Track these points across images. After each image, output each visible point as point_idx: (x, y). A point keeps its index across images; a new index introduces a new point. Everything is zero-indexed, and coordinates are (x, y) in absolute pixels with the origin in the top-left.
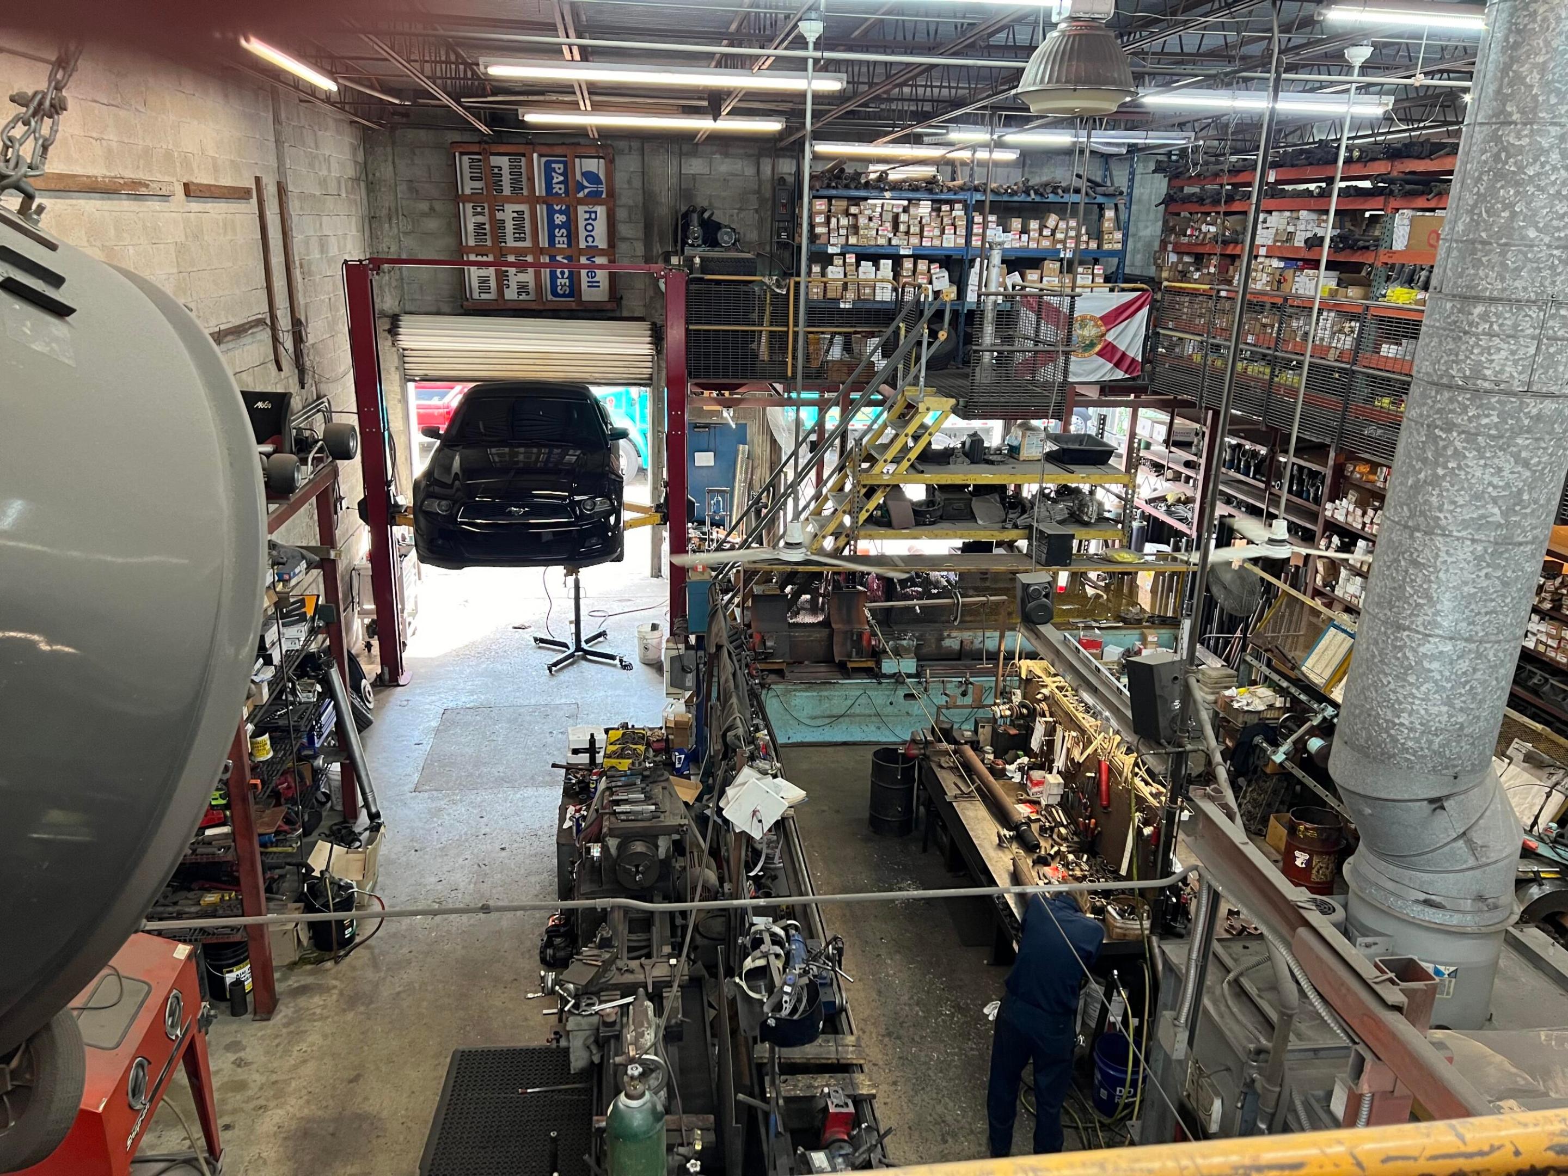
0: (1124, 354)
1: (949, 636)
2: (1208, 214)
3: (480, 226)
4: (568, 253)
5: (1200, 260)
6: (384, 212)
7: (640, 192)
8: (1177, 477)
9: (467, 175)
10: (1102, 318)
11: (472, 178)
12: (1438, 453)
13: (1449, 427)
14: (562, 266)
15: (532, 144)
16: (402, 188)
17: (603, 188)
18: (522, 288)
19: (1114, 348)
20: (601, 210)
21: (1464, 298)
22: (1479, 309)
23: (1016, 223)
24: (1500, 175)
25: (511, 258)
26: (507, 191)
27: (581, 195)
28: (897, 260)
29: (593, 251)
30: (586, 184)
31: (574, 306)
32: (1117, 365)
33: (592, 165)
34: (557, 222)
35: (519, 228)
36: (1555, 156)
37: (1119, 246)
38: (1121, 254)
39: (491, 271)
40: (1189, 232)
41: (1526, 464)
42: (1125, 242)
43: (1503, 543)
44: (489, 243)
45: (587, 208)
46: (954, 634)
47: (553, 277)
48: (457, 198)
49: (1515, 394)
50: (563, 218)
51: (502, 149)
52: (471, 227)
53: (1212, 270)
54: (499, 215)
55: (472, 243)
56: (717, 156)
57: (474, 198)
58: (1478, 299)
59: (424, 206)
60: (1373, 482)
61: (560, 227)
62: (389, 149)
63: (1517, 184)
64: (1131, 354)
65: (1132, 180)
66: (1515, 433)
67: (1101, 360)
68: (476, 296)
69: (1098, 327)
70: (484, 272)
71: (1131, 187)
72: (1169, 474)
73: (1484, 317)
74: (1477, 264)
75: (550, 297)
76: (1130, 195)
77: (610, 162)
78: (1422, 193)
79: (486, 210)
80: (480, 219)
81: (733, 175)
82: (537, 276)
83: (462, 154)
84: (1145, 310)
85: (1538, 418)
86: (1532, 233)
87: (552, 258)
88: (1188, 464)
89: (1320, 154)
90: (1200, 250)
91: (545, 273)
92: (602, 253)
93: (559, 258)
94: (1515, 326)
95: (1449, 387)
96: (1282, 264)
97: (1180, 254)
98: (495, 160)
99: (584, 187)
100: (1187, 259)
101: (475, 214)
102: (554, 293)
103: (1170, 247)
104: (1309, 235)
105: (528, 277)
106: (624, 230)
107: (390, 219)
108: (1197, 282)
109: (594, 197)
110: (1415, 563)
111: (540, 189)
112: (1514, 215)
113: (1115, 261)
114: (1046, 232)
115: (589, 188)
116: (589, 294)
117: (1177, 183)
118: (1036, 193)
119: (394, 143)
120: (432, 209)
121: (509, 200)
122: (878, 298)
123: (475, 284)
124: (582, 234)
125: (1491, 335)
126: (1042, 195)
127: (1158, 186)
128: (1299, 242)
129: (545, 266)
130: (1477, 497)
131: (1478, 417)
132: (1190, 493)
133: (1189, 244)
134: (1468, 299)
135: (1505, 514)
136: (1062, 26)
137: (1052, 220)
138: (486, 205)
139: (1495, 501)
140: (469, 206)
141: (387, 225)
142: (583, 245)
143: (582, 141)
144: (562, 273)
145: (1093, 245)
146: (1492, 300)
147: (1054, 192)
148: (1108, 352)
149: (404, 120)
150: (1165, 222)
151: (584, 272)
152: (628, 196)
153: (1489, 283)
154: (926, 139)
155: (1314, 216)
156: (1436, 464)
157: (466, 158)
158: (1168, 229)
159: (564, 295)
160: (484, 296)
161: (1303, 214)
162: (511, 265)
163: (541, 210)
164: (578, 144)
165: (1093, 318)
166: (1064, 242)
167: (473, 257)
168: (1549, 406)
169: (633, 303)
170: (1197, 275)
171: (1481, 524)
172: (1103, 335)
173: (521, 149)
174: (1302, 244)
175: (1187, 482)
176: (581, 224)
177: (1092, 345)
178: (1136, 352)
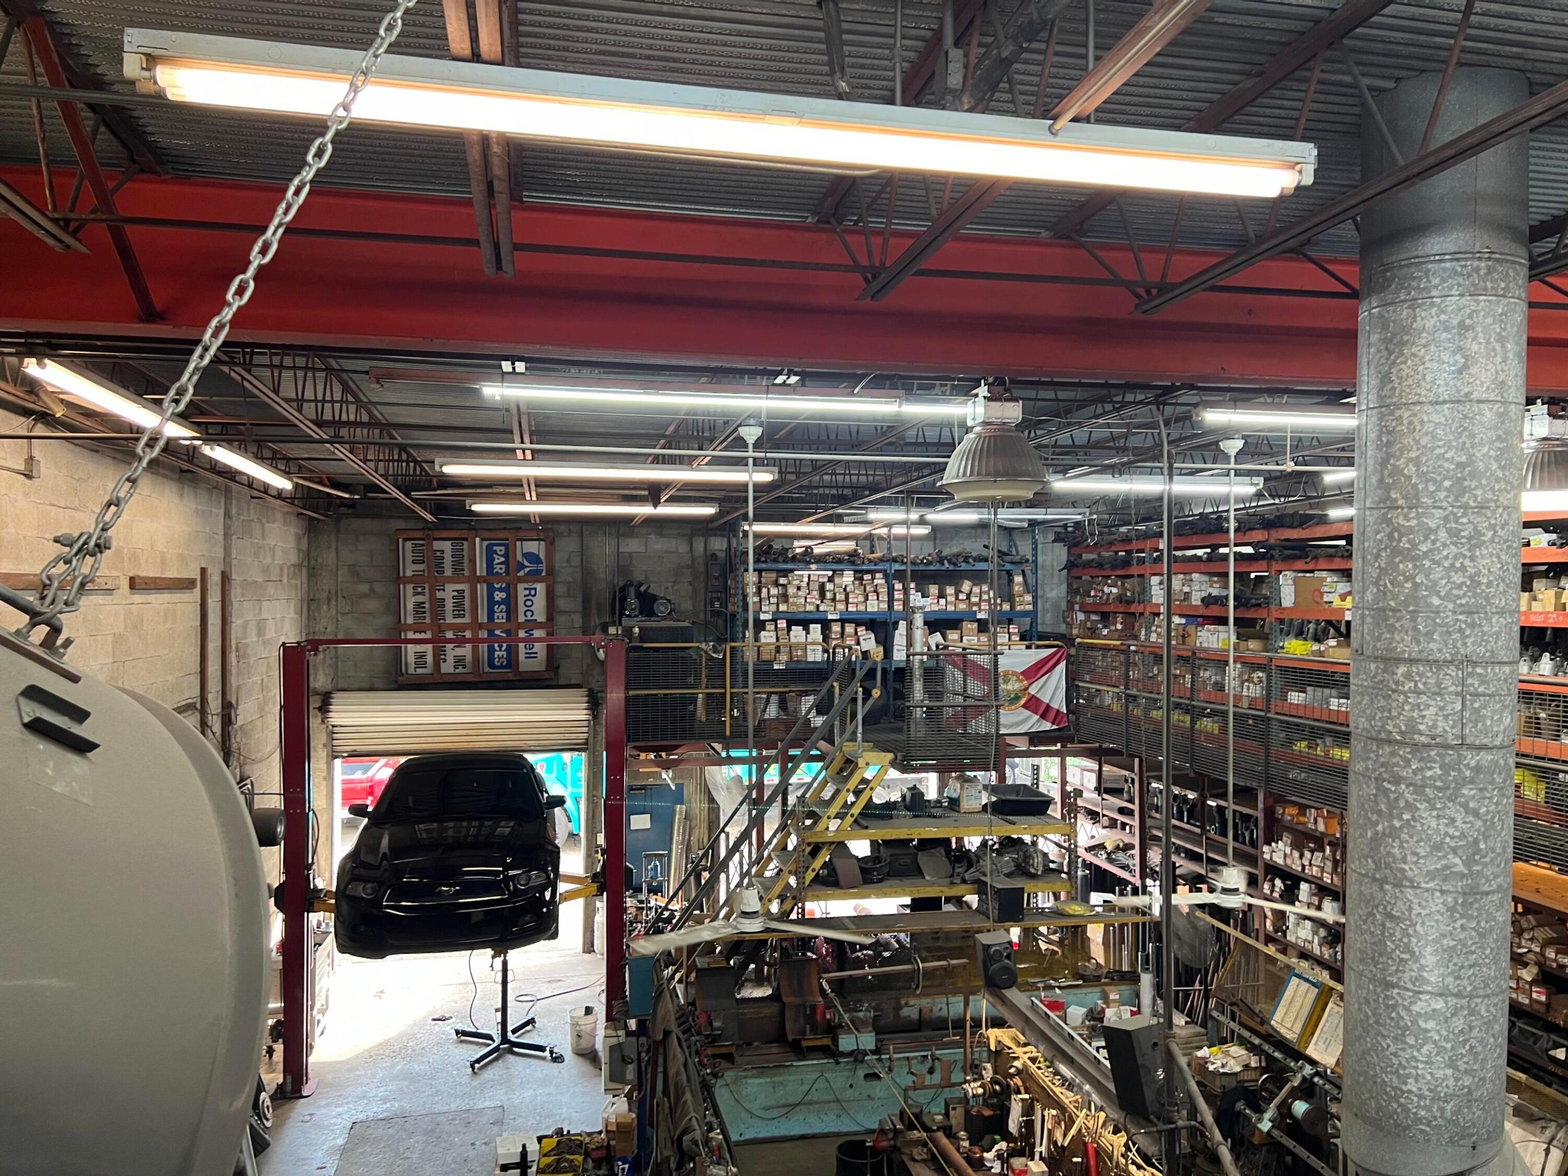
0: (1048, 707)
1: (906, 1004)
2: (1109, 577)
3: (419, 605)
4: (508, 626)
5: (1106, 618)
6: (324, 595)
7: (579, 570)
8: (1113, 824)
9: (409, 557)
10: (1022, 673)
11: (414, 562)
12: (1392, 805)
13: (1397, 780)
14: (500, 641)
15: (475, 529)
16: (343, 571)
17: (543, 567)
18: (459, 661)
19: (1038, 701)
20: (540, 587)
21: (1386, 660)
22: (1402, 670)
23: (934, 589)
24: (1396, 552)
25: (449, 635)
26: (448, 573)
27: (521, 574)
28: (826, 625)
29: (531, 625)
30: (526, 563)
31: (511, 677)
32: (1043, 716)
33: (532, 547)
34: (497, 598)
35: (459, 606)
36: (1443, 535)
37: (1030, 607)
38: (1033, 614)
39: (429, 648)
40: (1092, 593)
41: (1476, 814)
42: (1035, 604)
43: (1472, 894)
44: (428, 620)
45: (526, 586)
46: (912, 1002)
47: (491, 651)
48: (399, 580)
49: (1451, 747)
50: (503, 595)
51: (445, 534)
52: (410, 606)
53: (1119, 627)
54: (439, 595)
55: (410, 621)
56: (652, 536)
57: (416, 580)
58: (1399, 660)
59: (364, 588)
60: (1305, 824)
61: (499, 603)
62: (333, 538)
63: (1414, 559)
64: (1055, 705)
65: (1035, 549)
66: (1462, 782)
67: (1028, 713)
68: (411, 671)
69: (1021, 681)
70: (420, 648)
71: (1035, 555)
72: (1105, 821)
73: (1408, 676)
74: (1392, 628)
75: (487, 669)
76: (1035, 562)
77: (551, 544)
78: (1300, 557)
79: (427, 590)
80: (420, 598)
81: (667, 552)
82: (475, 650)
83: (405, 540)
84: (1063, 665)
85: (1477, 769)
86: (1436, 601)
87: (491, 632)
88: (1122, 811)
89: (1202, 525)
90: (1105, 609)
91: (483, 648)
92: (540, 626)
93: (497, 632)
94: (1438, 684)
95: (1389, 742)
96: (1183, 621)
97: (1087, 613)
98: (437, 545)
99: (524, 567)
100: (1094, 617)
101: (416, 594)
102: (491, 665)
103: (1077, 607)
104: (1204, 594)
105: (466, 651)
106: (562, 604)
107: (329, 601)
108: (1107, 637)
109: (534, 576)
110: (1390, 916)
111: (481, 569)
112: (1416, 586)
113: (1028, 620)
114: (962, 596)
115: (529, 567)
116: (526, 664)
117: (1076, 551)
118: (949, 562)
119: (338, 531)
120: (372, 590)
121: (451, 580)
122: (810, 659)
123: (411, 659)
124: (521, 608)
125: (1419, 693)
126: (955, 564)
127: (1060, 554)
128: (1196, 600)
129: (483, 641)
130: (1438, 847)
131: (1421, 770)
132: (1127, 840)
133: (1094, 604)
134: (1390, 660)
135: (1468, 863)
136: (978, 429)
137: (966, 586)
138: (426, 586)
139: (1454, 851)
140: (410, 588)
141: (325, 607)
142: (521, 619)
143: (523, 526)
144: (500, 647)
145: (1006, 607)
146: (1412, 661)
147: (966, 560)
148: (1033, 704)
149: (350, 511)
150: (1069, 586)
151: (521, 645)
152: (567, 573)
153: (1405, 645)
154: (846, 518)
155: (1206, 578)
156: (1391, 817)
157: (409, 544)
158: (1072, 591)
159: (501, 667)
160: (420, 671)
161: (1195, 576)
162: (450, 641)
163: (482, 589)
164: (519, 529)
165: (1014, 673)
166: (978, 604)
167: (411, 635)
168: (1486, 758)
169: (570, 671)
170: (1105, 632)
171: (1445, 874)
172: (1026, 689)
173: (464, 534)
174: (1199, 603)
175: (1123, 828)
176: (521, 600)
177: (1017, 698)
178: (1059, 703)
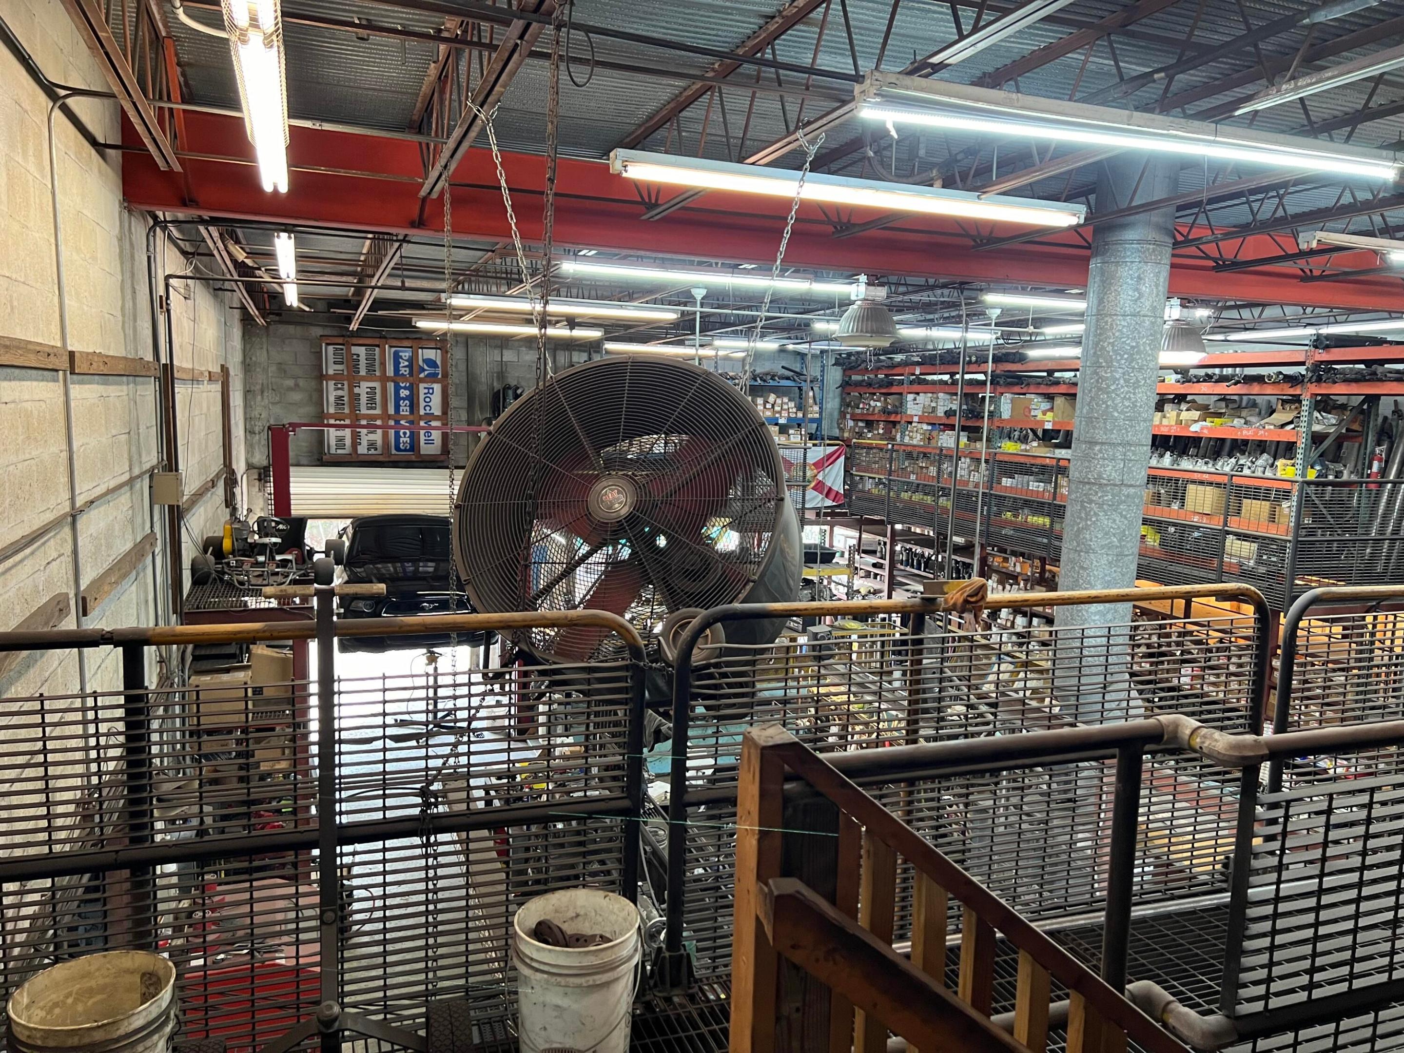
0: (830, 489)
2: (875, 394)
3: (339, 398)
4: (411, 418)
5: (870, 424)
6: (258, 387)
7: (464, 374)
9: (331, 358)
10: (814, 464)
11: (335, 363)
12: (1087, 514)
13: (1091, 502)
14: (405, 428)
15: (385, 338)
16: (273, 369)
17: (439, 370)
18: (372, 445)
19: (824, 484)
20: (437, 387)
21: (1090, 443)
22: (1097, 448)
24: (1100, 389)
25: (364, 422)
26: (363, 372)
27: (422, 375)
29: (430, 417)
30: (426, 367)
31: (413, 458)
32: (827, 496)
33: (430, 354)
34: (402, 395)
35: (371, 400)
36: (1122, 382)
37: (817, 416)
38: (819, 421)
39: (347, 433)
40: (861, 406)
41: (1126, 518)
42: (821, 413)
43: (1120, 555)
44: (347, 411)
45: (426, 385)
47: (397, 435)
48: (321, 377)
49: (1115, 485)
50: (407, 393)
51: (361, 341)
52: (332, 399)
53: (881, 431)
54: (356, 390)
55: (332, 410)
56: (524, 349)
57: (337, 378)
58: (1096, 443)
59: (290, 383)
60: (1007, 568)
62: (264, 340)
63: (1108, 393)
64: (835, 488)
65: (822, 371)
66: (1121, 502)
67: (816, 493)
68: (333, 451)
70: (340, 433)
71: (822, 376)
72: (862, 573)
73: (1100, 451)
74: (1094, 428)
75: (394, 452)
76: (822, 381)
77: (445, 352)
78: (1017, 384)
79: (346, 387)
80: (340, 393)
82: (385, 436)
83: (328, 344)
84: (842, 458)
85: (1128, 496)
86: (1116, 414)
87: (397, 422)
88: (875, 565)
89: (949, 358)
90: (870, 418)
91: (392, 432)
92: (437, 418)
93: (402, 422)
94: (1114, 455)
95: (1089, 483)
96: (930, 428)
97: (855, 420)
98: (355, 350)
99: (424, 370)
100: (861, 424)
101: (337, 389)
102: (398, 448)
103: (848, 416)
104: (946, 409)
105: (377, 437)
106: (454, 402)
107: (262, 392)
108: (870, 438)
109: (432, 378)
110: (1082, 568)
111: (390, 372)
112: (1107, 406)
113: (815, 425)
114: (768, 406)
115: (429, 370)
116: (426, 449)
117: (848, 373)
118: (761, 379)
119: (268, 335)
120: (297, 385)
121: (364, 379)
123: (333, 442)
124: (422, 404)
125: (1104, 459)
126: (765, 381)
127: (835, 375)
128: (940, 412)
129: (391, 427)
130: (1106, 534)
131: (1102, 496)
133: (862, 414)
134: (1092, 443)
135: (1120, 541)
137: (772, 398)
138: (346, 383)
139: (1114, 535)
140: (331, 384)
141: (259, 397)
142: (422, 412)
143: (424, 337)
144: (405, 434)
145: (800, 415)
146: (1102, 444)
147: (773, 378)
148: (821, 487)
149: (277, 318)
150: (843, 400)
151: (422, 432)
152: (457, 377)
153: (1100, 436)
154: (687, 342)
155: (948, 397)
156: (1087, 520)
157: (331, 348)
158: (845, 404)
159: (405, 450)
160: (339, 451)
161: (941, 395)
162: (363, 427)
163: (391, 386)
164: (420, 339)
166: (780, 413)
167: (332, 422)
168: (1132, 490)
169: (458, 455)
170: (870, 435)
171: (1110, 546)
172: (816, 476)
173: (377, 342)
174: (942, 415)
176: (422, 397)
178: (839, 486)
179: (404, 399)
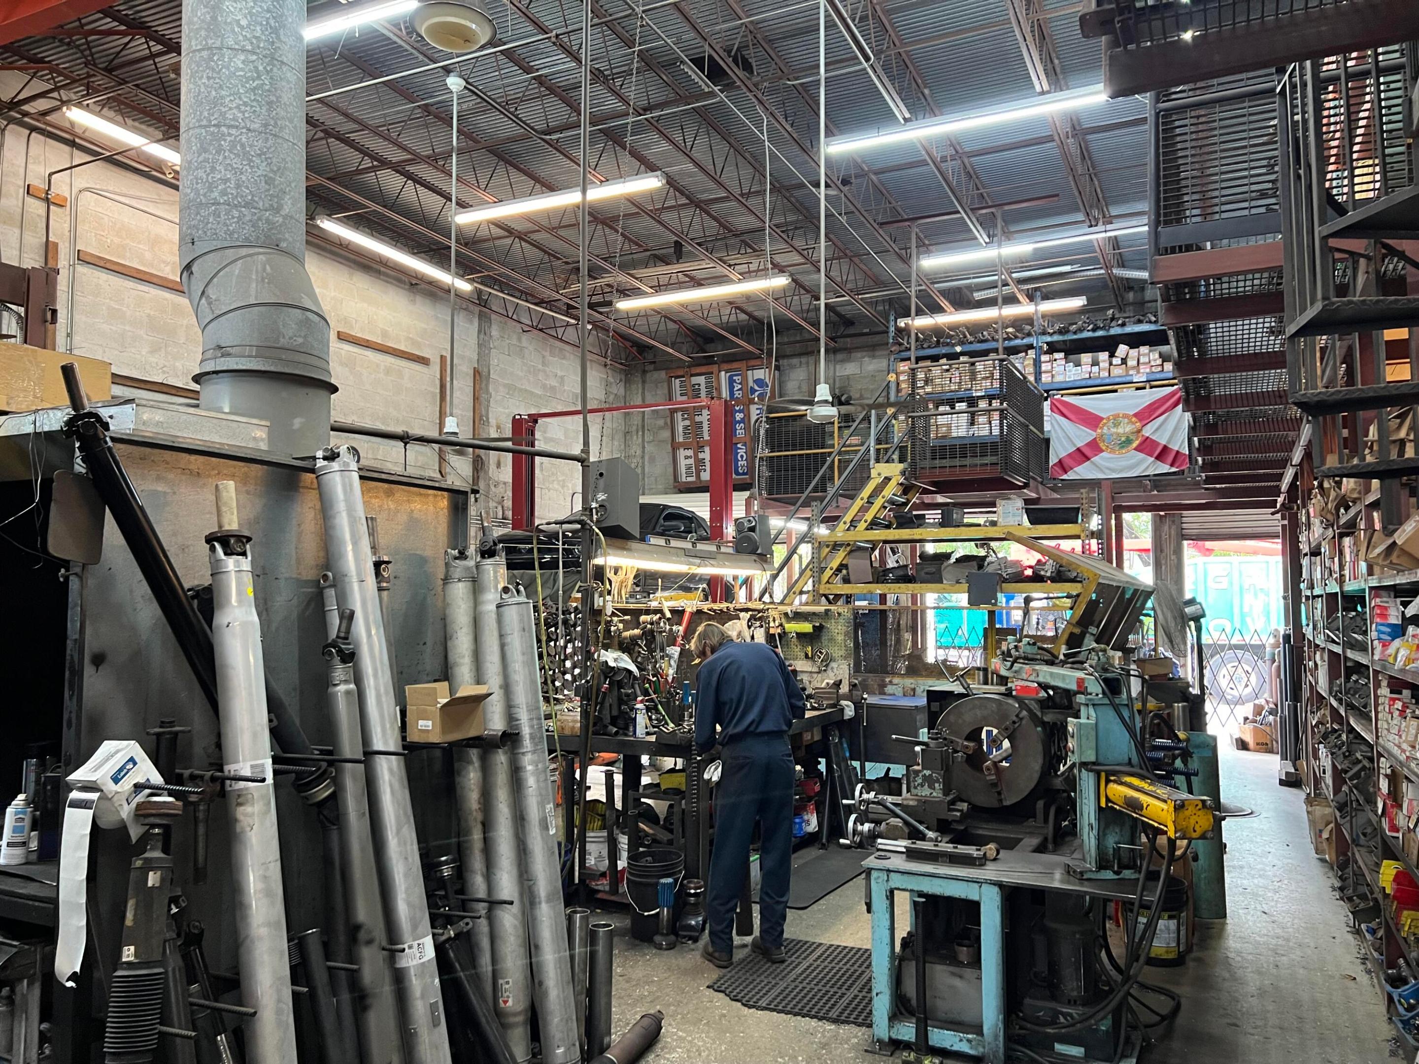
0: (1165, 449)
3: (686, 428)
4: (745, 440)
6: (634, 428)
9: (678, 393)
10: (1135, 415)
11: (682, 395)
15: (720, 363)
19: (1155, 443)
23: (1086, 358)
27: (753, 397)
30: (756, 388)
31: (748, 480)
32: (1160, 457)
33: (761, 374)
34: (738, 419)
39: (693, 460)
44: (692, 439)
45: (757, 407)
50: (741, 415)
51: (700, 371)
52: (681, 429)
54: (698, 418)
55: (681, 440)
62: (640, 387)
64: (1175, 446)
69: (1133, 423)
70: (688, 461)
79: (691, 416)
83: (674, 378)
98: (695, 380)
99: (755, 391)
101: (684, 419)
102: (737, 473)
111: (726, 396)
115: (759, 390)
119: (644, 382)
122: (954, 435)
123: (683, 470)
137: (1122, 349)
140: (680, 415)
141: (635, 437)
144: (742, 457)
145: (1169, 367)
148: (1147, 446)
157: (678, 382)
159: (744, 474)
160: (689, 479)
165: (1125, 416)
166: (1135, 367)
167: (682, 452)
172: (1139, 431)
176: (753, 417)
177: (1128, 441)
178: (1180, 445)
179: (739, 422)
